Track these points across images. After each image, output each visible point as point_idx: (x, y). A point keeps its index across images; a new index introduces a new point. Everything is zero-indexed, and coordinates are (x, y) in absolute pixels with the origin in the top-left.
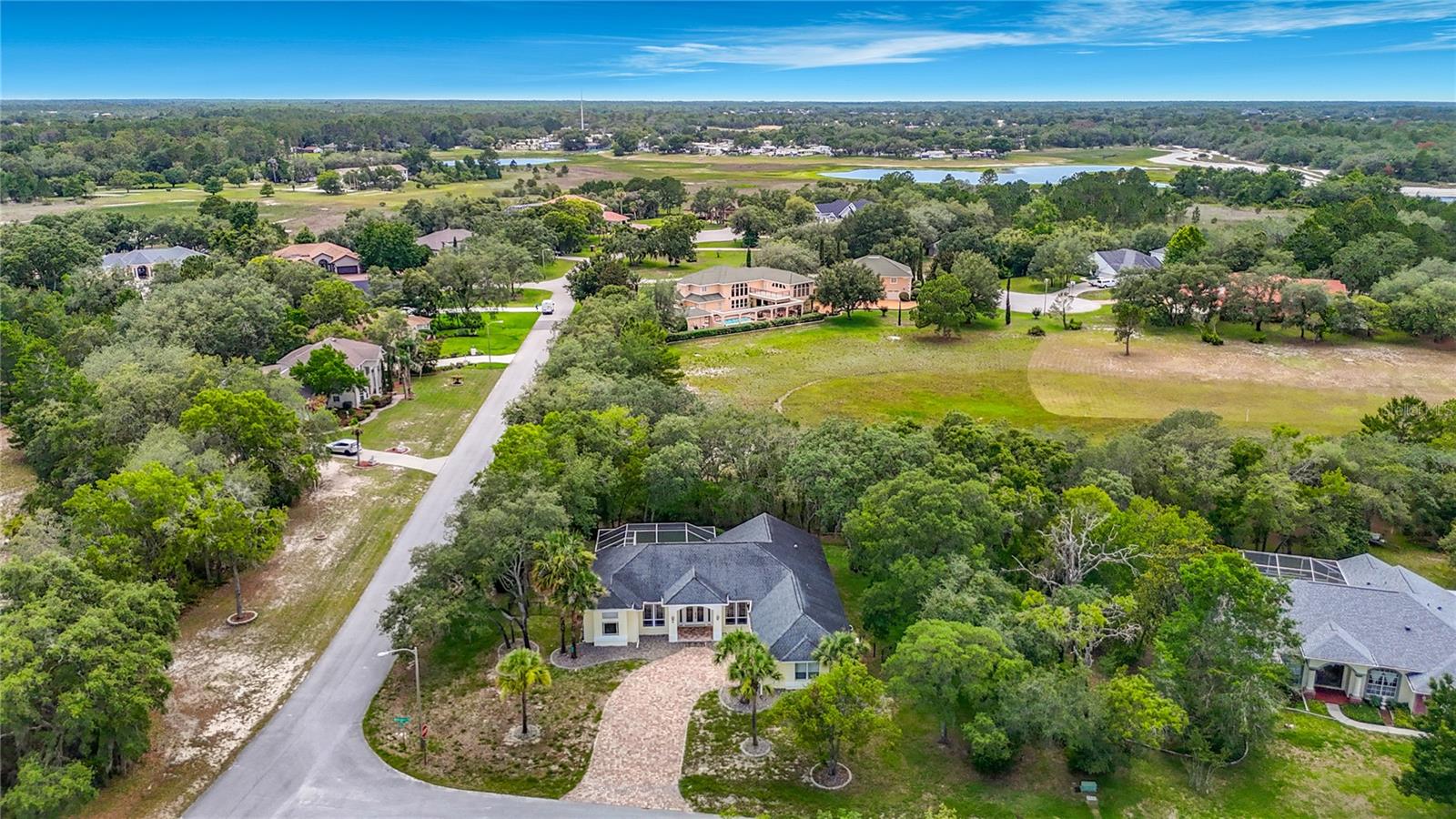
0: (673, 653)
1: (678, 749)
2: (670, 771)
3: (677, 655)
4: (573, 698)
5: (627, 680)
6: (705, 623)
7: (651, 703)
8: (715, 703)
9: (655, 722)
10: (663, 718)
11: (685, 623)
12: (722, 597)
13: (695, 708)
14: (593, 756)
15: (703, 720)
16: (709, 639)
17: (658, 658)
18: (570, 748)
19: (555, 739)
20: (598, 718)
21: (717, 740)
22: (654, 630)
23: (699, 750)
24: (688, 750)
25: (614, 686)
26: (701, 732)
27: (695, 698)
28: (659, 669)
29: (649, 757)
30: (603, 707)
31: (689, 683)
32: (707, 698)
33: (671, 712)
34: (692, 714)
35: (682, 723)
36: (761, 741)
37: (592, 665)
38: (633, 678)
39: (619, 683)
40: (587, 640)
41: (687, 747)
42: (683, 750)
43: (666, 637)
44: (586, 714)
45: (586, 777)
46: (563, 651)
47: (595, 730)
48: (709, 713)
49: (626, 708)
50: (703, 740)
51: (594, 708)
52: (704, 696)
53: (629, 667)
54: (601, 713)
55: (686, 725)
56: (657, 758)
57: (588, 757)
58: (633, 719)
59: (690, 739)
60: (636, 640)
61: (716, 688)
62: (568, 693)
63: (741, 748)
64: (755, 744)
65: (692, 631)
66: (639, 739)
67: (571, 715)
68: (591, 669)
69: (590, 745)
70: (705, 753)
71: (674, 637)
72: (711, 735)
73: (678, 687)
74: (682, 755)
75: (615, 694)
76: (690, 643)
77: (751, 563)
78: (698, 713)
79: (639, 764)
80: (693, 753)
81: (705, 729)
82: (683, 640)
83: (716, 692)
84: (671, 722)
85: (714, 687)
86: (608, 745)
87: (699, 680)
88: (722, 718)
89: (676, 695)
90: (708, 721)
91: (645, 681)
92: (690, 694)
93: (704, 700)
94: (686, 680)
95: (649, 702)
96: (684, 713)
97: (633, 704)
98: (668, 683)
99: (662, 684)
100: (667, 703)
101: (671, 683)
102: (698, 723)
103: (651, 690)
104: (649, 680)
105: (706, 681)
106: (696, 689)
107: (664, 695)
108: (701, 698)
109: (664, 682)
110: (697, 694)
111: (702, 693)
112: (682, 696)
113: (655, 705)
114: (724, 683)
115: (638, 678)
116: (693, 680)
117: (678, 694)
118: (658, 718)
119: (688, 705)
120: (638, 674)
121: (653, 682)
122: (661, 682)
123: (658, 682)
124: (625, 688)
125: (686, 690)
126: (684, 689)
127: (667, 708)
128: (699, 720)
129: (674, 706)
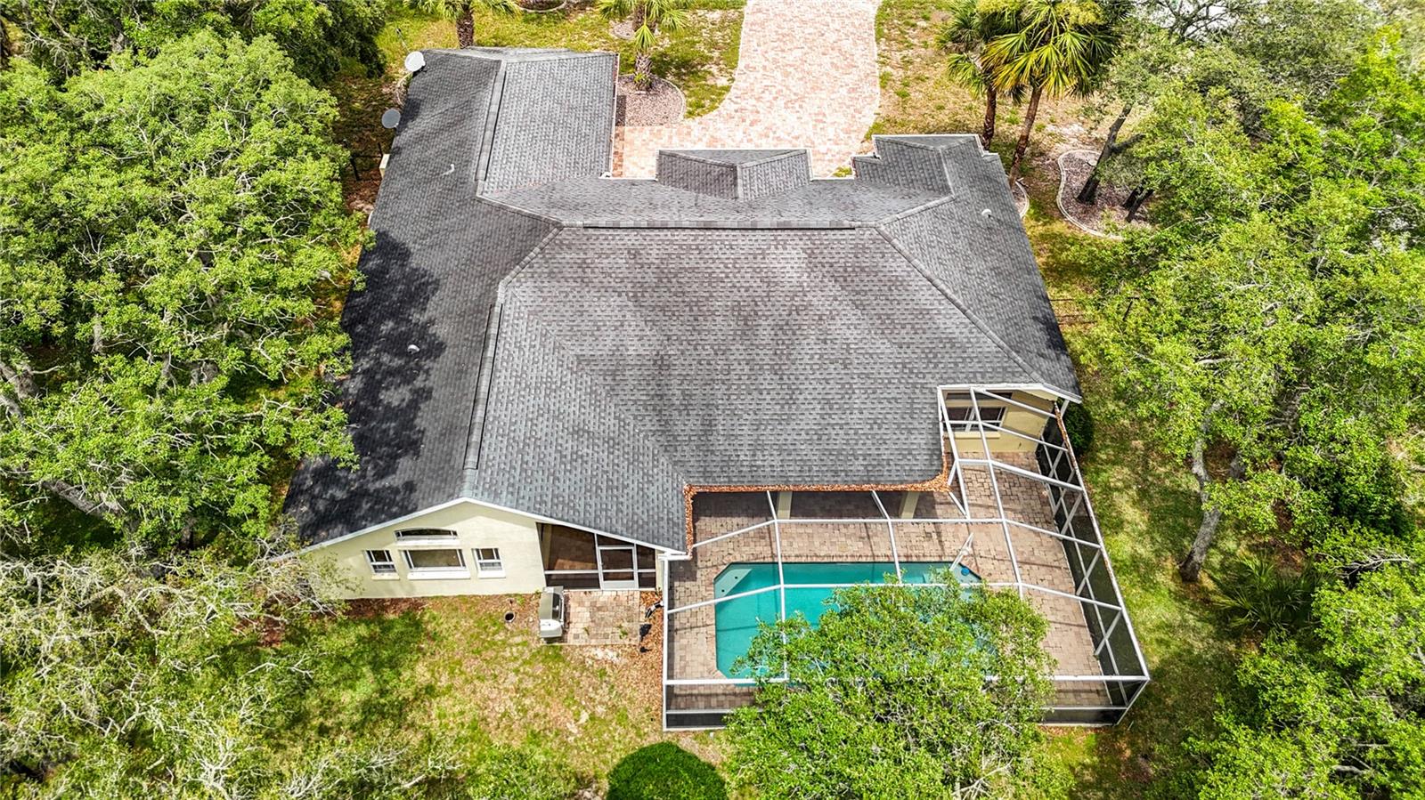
1: (751, 35)
2: (759, 14)
7: (802, 99)
8: (693, 94)
9: (791, 69)
10: (778, 74)
13: (727, 89)
14: (872, 33)
15: (714, 69)
20: (884, 77)
21: (694, 43)
23: (721, 34)
24: (737, 35)
27: (727, 106)
30: (883, 95)
32: (707, 103)
33: (766, 82)
34: (733, 80)
35: (747, 67)
38: (844, 148)
39: (868, 139)
41: (739, 37)
42: (743, 35)
44: (906, 86)
47: (882, 63)
48: (704, 78)
49: (843, 90)
50: (714, 45)
51: (897, 92)
52: (713, 106)
54: (883, 86)
55: (741, 64)
56: (779, 27)
58: (827, 73)
59: (733, 47)
61: (689, 122)
66: (811, 48)
67: (930, 84)
70: (712, 30)
72: (702, 48)
73: (759, 128)
74: (745, 30)
75: (870, 121)
78: (723, 83)
79: (804, 22)
80: (729, 30)
81: (712, 58)
83: (690, 114)
84: (765, 68)
85: (693, 123)
86: (855, 43)
87: (721, 140)
88: (683, 70)
89: (761, 111)
90: (706, 68)
91: (820, 141)
92: (736, 111)
93: (712, 100)
94: (745, 141)
95: (807, 100)
96: (745, 81)
97: (833, 96)
98: (777, 135)
99: (789, 134)
100: (775, 98)
101: (771, 135)
102: (722, 66)
103: (807, 123)
104: (813, 143)
105: (708, 136)
106: (726, 121)
107: (783, 112)
108: (717, 104)
109: (786, 137)
110: (724, 113)
111: (715, 112)
112: (750, 108)
113: (795, 94)
114: (674, 131)
115: (836, 148)
116: (733, 141)
117: (758, 112)
118: (787, 75)
119: (739, 93)
120: (838, 156)
121: (805, 138)
122: (790, 138)
123: (797, 138)
124: (855, 128)
125: (744, 121)
126: (748, 122)
127: (774, 90)
128: (721, 70)
129: (763, 92)
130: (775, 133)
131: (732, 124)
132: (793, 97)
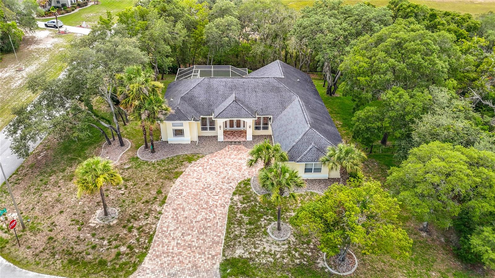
0: (221, 149)
1: (220, 231)
2: (214, 253)
3: (223, 151)
4: (147, 184)
5: (188, 170)
6: (242, 128)
7: (203, 189)
8: (248, 190)
9: (205, 206)
10: (211, 203)
11: (228, 128)
12: (253, 113)
13: (234, 194)
14: (155, 238)
15: (239, 205)
16: (243, 139)
17: (210, 153)
18: (138, 229)
19: (129, 221)
20: (163, 202)
21: (250, 223)
22: (208, 133)
23: (236, 233)
24: (228, 233)
25: (178, 174)
26: (238, 215)
27: (234, 185)
28: (210, 162)
29: (198, 239)
30: (168, 192)
31: (230, 172)
32: (242, 186)
33: (217, 197)
34: (232, 199)
35: (224, 207)
36: (283, 226)
37: (165, 158)
38: (192, 168)
39: (182, 172)
40: (164, 139)
41: (227, 230)
42: (224, 232)
43: (216, 137)
44: (156, 198)
45: (146, 259)
46: (147, 147)
47: (160, 213)
48: (244, 199)
49: (184, 193)
50: (240, 223)
51: (161, 193)
52: (240, 184)
53: (190, 160)
54: (166, 198)
55: (227, 208)
56: (203, 240)
57: (151, 238)
58: (188, 203)
59: (230, 223)
60: (196, 139)
61: (249, 177)
62: (145, 180)
63: (268, 231)
64: (279, 229)
65: (233, 133)
66: (192, 222)
67: (144, 199)
68: (164, 161)
69: (154, 226)
70: (241, 236)
71: (221, 138)
72: (246, 219)
73: (222, 176)
74: (223, 237)
75: (179, 179)
76: (231, 142)
77: (271, 90)
78: (236, 198)
79: (190, 246)
80: (232, 236)
81: (241, 213)
82: (227, 140)
83: (249, 180)
84: (216, 207)
85: (247, 177)
86: (168, 227)
87: (237, 170)
88: (253, 203)
89: (221, 183)
90: (243, 206)
91: (200, 171)
92: (231, 182)
93: (240, 187)
94: (228, 170)
95: (201, 188)
96: (226, 198)
97: (190, 190)
98: (216, 173)
99: (212, 173)
100: (214, 189)
101: (218, 173)
102: (236, 207)
103: (203, 178)
104: (203, 170)
105: (242, 171)
106: (235, 178)
107: (212, 182)
108: (238, 185)
109: (213, 172)
110: (236, 182)
111: (239, 181)
112: (225, 184)
113: (205, 191)
114: (254, 173)
115: (195, 168)
116: (233, 170)
117: (222, 182)
118: (207, 203)
119: (229, 191)
120: (195, 165)
121: (206, 172)
122: (211, 172)
123: (209, 172)
124: (185, 176)
125: (228, 178)
126: (226, 178)
127: (214, 193)
128: (236, 205)
129: (219, 192)
130: (217, 174)
131: (232, 177)
132: (206, 190)
